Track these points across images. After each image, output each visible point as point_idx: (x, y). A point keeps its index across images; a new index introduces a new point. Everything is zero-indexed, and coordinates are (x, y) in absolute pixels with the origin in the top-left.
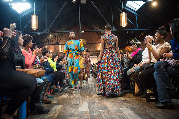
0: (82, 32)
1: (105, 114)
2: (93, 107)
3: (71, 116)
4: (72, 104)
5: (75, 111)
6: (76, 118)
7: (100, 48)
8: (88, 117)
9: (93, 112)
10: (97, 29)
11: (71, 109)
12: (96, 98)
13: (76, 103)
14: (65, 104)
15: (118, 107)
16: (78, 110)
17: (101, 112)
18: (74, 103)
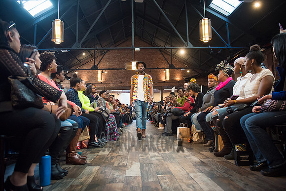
0: (136, 49)
1: (166, 181)
2: (147, 170)
3: (112, 181)
5: (120, 176)
6: (121, 185)
7: (166, 77)
8: (139, 185)
10: (162, 45)
11: (113, 172)
12: (154, 157)
13: (121, 164)
14: (104, 165)
15: (188, 171)
16: (123, 173)
17: (159, 178)
18: (119, 164)
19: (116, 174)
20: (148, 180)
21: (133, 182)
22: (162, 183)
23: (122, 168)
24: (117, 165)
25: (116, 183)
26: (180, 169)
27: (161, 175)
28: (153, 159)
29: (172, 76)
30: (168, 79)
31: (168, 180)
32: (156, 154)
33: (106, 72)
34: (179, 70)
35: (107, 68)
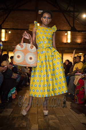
0: (40, 11)
4: (16, 126)
7: (67, 39)
10: (65, 6)
12: (52, 120)
13: (21, 125)
18: (19, 125)
28: (51, 122)
29: (73, 38)
30: (69, 41)
32: (53, 116)
33: (10, 32)
34: (81, 32)
35: (11, 28)
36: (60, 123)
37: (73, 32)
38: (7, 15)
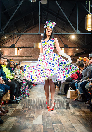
0: (42, 34)
1: (57, 128)
2: (47, 120)
3: (25, 128)
4: (27, 116)
5: (29, 124)
6: (30, 131)
8: (41, 131)
9: (47, 125)
11: (26, 121)
13: (30, 116)
14: (20, 116)
15: (72, 122)
16: (31, 122)
17: (54, 126)
18: (29, 116)
19: (27, 123)
20: (47, 127)
21: (37, 128)
22: (55, 130)
23: (31, 118)
24: (28, 117)
25: (27, 129)
26: (67, 121)
27: (55, 124)
29: (66, 52)
31: (59, 128)
33: (21, 49)
34: (71, 48)
35: (22, 46)
36: (57, 113)
37: (65, 48)
38: (19, 37)
